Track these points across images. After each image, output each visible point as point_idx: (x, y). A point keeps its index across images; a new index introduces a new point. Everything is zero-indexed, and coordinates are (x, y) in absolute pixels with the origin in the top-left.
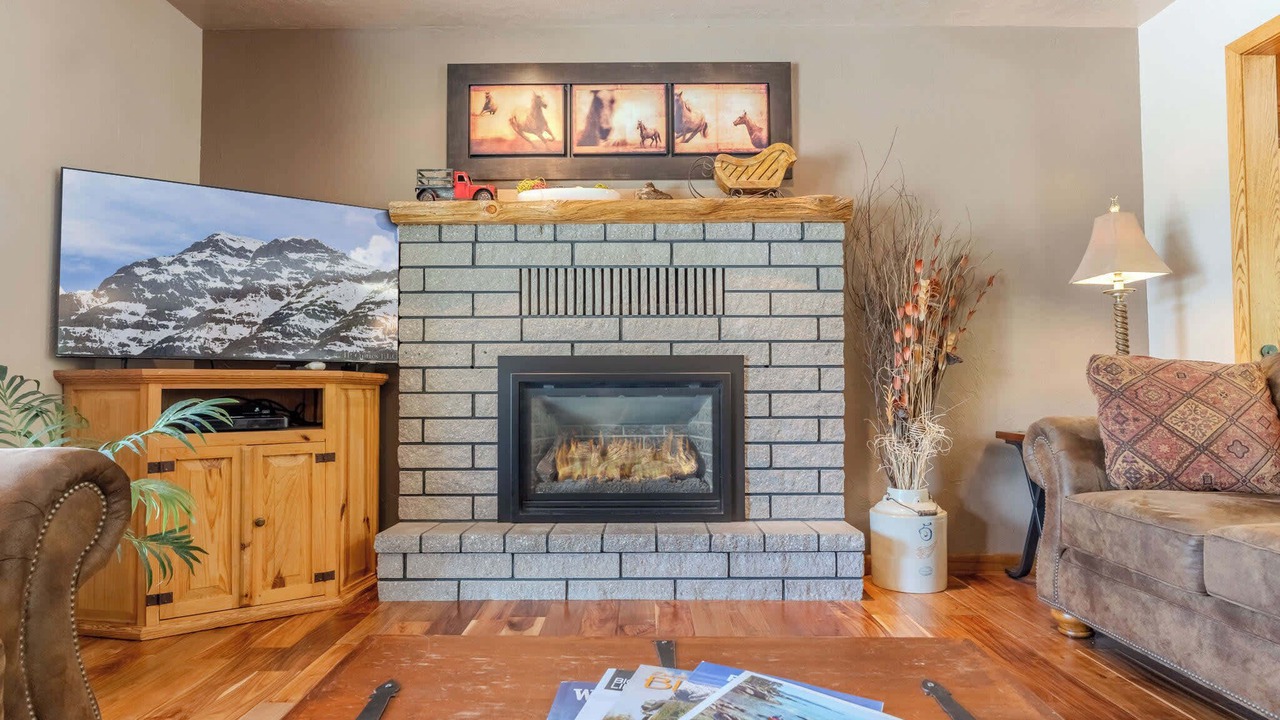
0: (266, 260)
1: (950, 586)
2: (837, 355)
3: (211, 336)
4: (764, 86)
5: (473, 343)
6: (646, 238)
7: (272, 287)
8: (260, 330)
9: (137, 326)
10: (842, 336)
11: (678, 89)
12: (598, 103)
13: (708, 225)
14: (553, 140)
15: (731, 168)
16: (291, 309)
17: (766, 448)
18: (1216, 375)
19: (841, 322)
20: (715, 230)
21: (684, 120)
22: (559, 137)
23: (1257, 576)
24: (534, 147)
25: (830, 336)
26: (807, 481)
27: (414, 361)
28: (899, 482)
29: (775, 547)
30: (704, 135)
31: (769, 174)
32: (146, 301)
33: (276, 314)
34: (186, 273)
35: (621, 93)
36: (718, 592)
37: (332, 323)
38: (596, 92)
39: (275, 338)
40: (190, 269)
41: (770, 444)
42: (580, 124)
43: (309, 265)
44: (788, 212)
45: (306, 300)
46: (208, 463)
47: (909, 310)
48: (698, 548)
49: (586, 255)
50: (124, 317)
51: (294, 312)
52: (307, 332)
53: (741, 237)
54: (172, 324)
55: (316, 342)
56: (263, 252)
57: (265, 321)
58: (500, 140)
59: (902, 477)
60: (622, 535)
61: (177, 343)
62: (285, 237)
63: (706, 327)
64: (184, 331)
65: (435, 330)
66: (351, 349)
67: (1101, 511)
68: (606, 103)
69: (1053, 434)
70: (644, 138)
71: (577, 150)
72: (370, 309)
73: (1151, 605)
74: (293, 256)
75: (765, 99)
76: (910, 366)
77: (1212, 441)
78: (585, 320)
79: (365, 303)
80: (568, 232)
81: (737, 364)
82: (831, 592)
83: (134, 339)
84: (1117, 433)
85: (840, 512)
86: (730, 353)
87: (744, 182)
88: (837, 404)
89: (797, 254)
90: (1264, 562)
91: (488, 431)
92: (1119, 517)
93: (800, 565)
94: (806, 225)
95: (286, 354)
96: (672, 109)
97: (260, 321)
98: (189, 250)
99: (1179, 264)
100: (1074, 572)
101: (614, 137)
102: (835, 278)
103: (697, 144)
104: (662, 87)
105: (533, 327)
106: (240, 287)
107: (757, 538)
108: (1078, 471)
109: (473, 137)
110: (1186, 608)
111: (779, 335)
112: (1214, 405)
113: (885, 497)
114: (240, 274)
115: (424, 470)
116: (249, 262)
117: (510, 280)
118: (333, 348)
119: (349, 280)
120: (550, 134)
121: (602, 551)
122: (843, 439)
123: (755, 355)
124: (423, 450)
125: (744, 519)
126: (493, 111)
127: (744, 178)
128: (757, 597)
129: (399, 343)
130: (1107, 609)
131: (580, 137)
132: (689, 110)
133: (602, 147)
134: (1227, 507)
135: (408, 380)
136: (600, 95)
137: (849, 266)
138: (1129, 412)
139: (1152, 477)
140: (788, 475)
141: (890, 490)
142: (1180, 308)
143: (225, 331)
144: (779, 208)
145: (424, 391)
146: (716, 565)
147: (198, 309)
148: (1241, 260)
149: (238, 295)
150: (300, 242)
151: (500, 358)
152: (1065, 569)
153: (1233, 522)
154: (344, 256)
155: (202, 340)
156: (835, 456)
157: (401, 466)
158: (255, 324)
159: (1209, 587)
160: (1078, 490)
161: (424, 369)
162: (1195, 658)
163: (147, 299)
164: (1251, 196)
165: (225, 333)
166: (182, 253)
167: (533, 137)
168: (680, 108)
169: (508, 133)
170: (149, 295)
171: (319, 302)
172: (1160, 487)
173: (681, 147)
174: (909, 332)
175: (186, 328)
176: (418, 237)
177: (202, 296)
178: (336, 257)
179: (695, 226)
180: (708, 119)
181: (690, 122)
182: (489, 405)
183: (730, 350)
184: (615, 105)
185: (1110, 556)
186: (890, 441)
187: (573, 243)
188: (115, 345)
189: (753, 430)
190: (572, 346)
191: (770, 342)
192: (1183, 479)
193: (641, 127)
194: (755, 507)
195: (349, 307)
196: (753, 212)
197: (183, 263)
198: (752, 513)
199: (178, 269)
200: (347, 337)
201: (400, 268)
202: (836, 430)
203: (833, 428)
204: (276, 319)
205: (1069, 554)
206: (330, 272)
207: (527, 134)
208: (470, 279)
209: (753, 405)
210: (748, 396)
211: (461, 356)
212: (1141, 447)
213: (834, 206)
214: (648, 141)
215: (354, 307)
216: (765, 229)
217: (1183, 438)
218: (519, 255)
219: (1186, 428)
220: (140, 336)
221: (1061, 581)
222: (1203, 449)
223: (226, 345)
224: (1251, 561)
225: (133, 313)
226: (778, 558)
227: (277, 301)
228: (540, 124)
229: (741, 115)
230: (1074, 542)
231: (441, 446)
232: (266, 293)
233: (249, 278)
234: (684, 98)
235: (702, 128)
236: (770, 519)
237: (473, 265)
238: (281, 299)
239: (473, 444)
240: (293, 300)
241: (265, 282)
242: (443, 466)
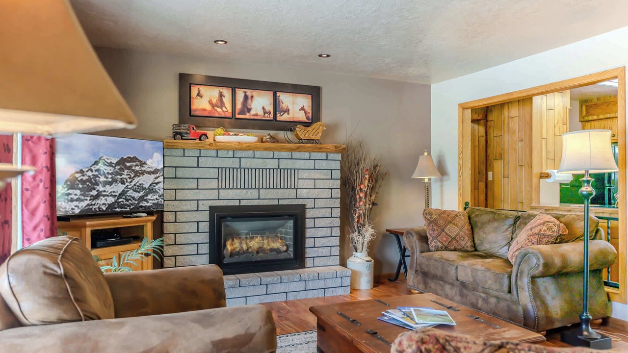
0: (119, 167)
1: (375, 286)
2: (337, 203)
3: (102, 203)
4: (310, 96)
5: (198, 200)
6: (270, 157)
7: (121, 179)
8: (118, 199)
9: (77, 200)
10: (339, 196)
11: (278, 94)
12: (246, 97)
13: (293, 153)
14: (227, 112)
15: (302, 131)
16: (128, 188)
17: (313, 239)
18: (456, 215)
19: (339, 191)
20: (296, 155)
21: (281, 107)
22: (230, 110)
23: (470, 274)
24: (219, 114)
25: (336, 196)
26: (326, 251)
27: (171, 209)
28: (358, 250)
29: (323, 277)
30: (288, 114)
31: (316, 134)
32: (79, 189)
33: (123, 191)
34: (93, 175)
35: (255, 93)
36: (302, 296)
37: (141, 194)
38: (245, 92)
39: (123, 201)
40: (94, 173)
41: (314, 238)
42: (239, 106)
43: (133, 168)
44: (324, 150)
45: (133, 184)
46: (106, 261)
47: (362, 187)
48: (296, 280)
49: (245, 163)
50: (73, 196)
51: (129, 190)
52: (134, 198)
53: (305, 158)
54: (89, 198)
55: (136, 202)
56: (118, 163)
57: (120, 194)
58: (204, 110)
59: (359, 247)
60: (268, 277)
61: (91, 207)
62: (125, 156)
63: (291, 193)
64: (93, 201)
65: (180, 195)
66: (148, 205)
67: (429, 259)
68: (249, 97)
69: (414, 234)
70: (265, 113)
71: (237, 116)
72: (154, 186)
73: (443, 285)
74: (128, 164)
75: (311, 101)
76: (362, 207)
77: (456, 236)
78: (245, 190)
79: (152, 183)
80: (239, 154)
81: (303, 207)
82: (340, 292)
83: (76, 206)
84: (432, 234)
85: (338, 262)
86: (300, 203)
87: (307, 136)
88: (337, 222)
89: (324, 165)
90: (472, 271)
91: (205, 238)
92: (435, 260)
93: (330, 283)
94: (328, 154)
95: (126, 208)
96: (276, 102)
97: (117, 194)
98: (93, 165)
99: (442, 170)
100: (420, 277)
101: (253, 112)
102: (337, 174)
103: (285, 117)
104: (272, 92)
105: (224, 194)
106: (110, 180)
107: (316, 275)
108: (421, 245)
109: (192, 107)
110: (452, 285)
111: (318, 196)
112: (456, 225)
113: (353, 256)
114: (111, 174)
115: (175, 256)
116: (113, 168)
117: (213, 173)
118: (143, 205)
119: (147, 173)
120: (226, 109)
121: (261, 284)
122: (339, 235)
123: (309, 204)
124: (175, 247)
125: (305, 267)
126: (201, 97)
127: (307, 135)
128: (315, 296)
129: (164, 201)
130: (430, 287)
131: (239, 111)
132: (283, 103)
133: (247, 116)
134: (461, 256)
135: (168, 217)
136: (247, 94)
137: (342, 170)
138: (435, 228)
139: (441, 247)
140: (320, 250)
141: (354, 253)
142: (442, 186)
143: (106, 200)
144: (321, 148)
145: (176, 222)
146: (301, 286)
147: (97, 191)
148: (460, 174)
149: (110, 183)
150: (130, 158)
151: (210, 207)
152: (417, 277)
153: (464, 260)
154: (145, 163)
155: (98, 205)
156: (336, 241)
157: (165, 255)
158: (116, 196)
159: (459, 278)
160: (422, 252)
161: (176, 212)
162: (455, 298)
163: (80, 188)
164: (464, 154)
165: (106, 201)
166: (91, 166)
167: (219, 110)
168: (279, 102)
169: (208, 107)
170: (80, 186)
171: (137, 185)
172: (443, 250)
173: (279, 118)
174: (362, 195)
175: (93, 200)
176: (174, 154)
177: (98, 185)
178: (142, 164)
179: (289, 153)
180: (290, 107)
181: (282, 108)
182: (205, 227)
183: (300, 202)
184: (253, 99)
185: (432, 272)
186: (355, 235)
187: (240, 158)
188: (70, 209)
189: (309, 233)
190: (240, 201)
191: (314, 199)
192: (449, 248)
193: (263, 108)
194: (309, 263)
195: (147, 186)
196: (311, 149)
197: (92, 171)
198: (307, 265)
199: (90, 173)
200: (146, 199)
201: (164, 167)
202: (337, 232)
203: (336, 231)
204: (123, 193)
205: (419, 272)
206: (141, 170)
207: (216, 108)
208: (197, 173)
209: (309, 223)
210: (307, 220)
211: (193, 206)
212: (439, 238)
213: (340, 148)
214: (266, 115)
215: (149, 185)
216: (315, 155)
217: (449, 236)
218: (218, 163)
219: (450, 232)
220: (78, 205)
221: (415, 281)
222: (454, 239)
223: (107, 206)
224: (469, 271)
225: (76, 195)
226: (323, 281)
227: (123, 185)
228: (222, 105)
229: (302, 106)
230: (421, 268)
231: (183, 246)
232: (120, 182)
233: (113, 176)
234: (281, 98)
235: (287, 111)
236: (314, 267)
237: (198, 167)
238: (125, 184)
239: (197, 244)
240: (128, 184)
241: (119, 177)
242: (184, 254)
